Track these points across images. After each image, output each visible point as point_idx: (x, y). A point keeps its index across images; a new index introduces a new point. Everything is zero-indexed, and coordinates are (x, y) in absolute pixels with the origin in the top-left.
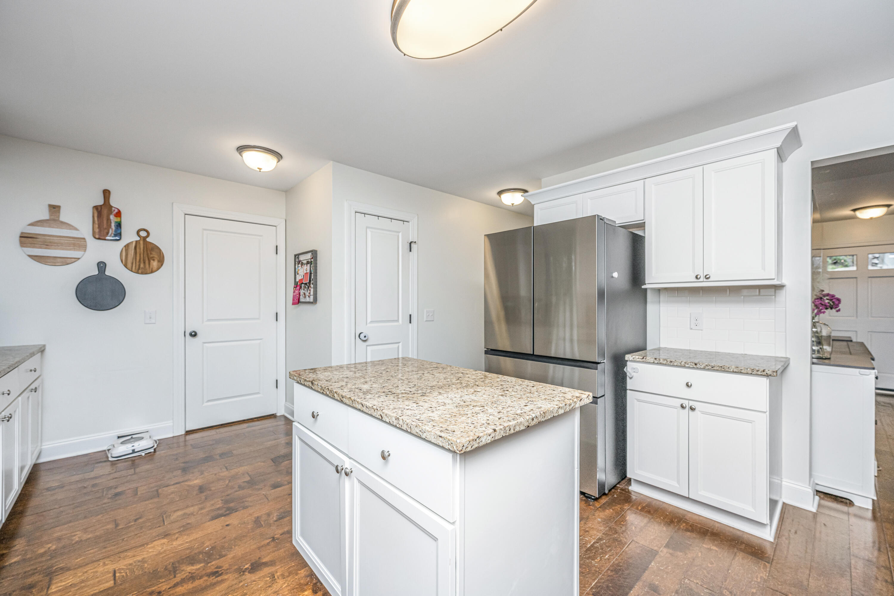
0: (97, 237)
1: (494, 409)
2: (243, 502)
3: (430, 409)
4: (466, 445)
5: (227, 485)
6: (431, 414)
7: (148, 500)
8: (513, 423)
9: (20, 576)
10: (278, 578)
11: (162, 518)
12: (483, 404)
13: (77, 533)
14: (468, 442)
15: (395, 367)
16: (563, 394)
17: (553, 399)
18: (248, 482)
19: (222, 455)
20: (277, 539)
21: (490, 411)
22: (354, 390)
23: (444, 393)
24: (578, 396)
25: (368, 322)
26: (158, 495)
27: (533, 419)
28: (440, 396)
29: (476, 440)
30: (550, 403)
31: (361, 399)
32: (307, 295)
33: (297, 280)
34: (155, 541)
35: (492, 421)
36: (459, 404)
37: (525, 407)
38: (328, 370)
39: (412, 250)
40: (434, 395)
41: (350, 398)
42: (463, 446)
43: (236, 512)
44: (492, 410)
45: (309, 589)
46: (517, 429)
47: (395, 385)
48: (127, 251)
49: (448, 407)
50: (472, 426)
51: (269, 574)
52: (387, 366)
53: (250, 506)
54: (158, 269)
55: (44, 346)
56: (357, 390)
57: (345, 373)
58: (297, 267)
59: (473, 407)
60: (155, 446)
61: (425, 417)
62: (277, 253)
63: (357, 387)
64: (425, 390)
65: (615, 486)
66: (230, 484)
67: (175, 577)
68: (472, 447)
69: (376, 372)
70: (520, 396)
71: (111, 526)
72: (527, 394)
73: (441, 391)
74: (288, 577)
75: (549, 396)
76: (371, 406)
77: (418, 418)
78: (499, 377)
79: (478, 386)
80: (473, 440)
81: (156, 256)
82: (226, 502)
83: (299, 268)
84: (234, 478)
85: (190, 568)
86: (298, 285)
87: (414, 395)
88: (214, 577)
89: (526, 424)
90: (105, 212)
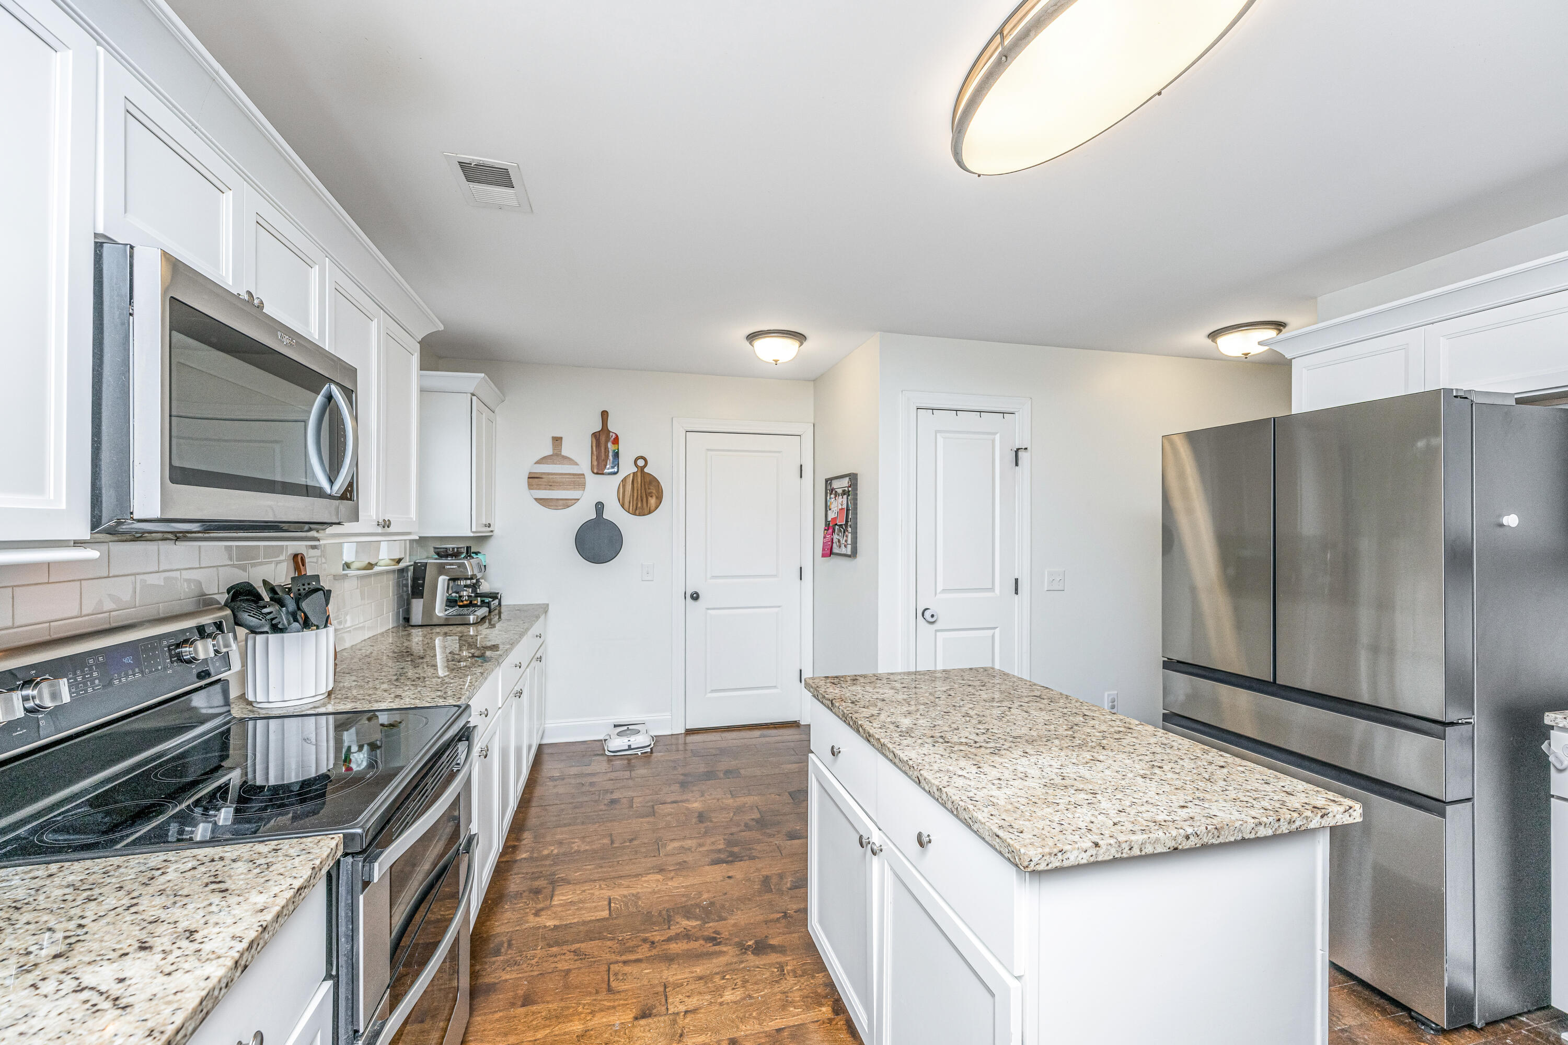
0: (595, 471)
1: (1114, 801)
2: (750, 849)
3: (996, 782)
4: (1035, 860)
5: (731, 820)
6: (995, 792)
7: (643, 817)
8: (1139, 837)
9: (528, 876)
10: (788, 973)
11: (658, 844)
12: (1096, 788)
13: (576, 840)
14: (1041, 856)
15: (964, 687)
16: (1284, 794)
17: (1254, 802)
18: (757, 821)
19: (727, 773)
20: (789, 917)
21: (1105, 804)
22: (887, 726)
23: (1032, 753)
24: (1319, 806)
25: (939, 590)
26: (653, 814)
27: (1187, 838)
28: (1024, 760)
29: (1056, 855)
30: (1241, 809)
31: (894, 745)
32: (843, 545)
33: (829, 519)
34: (650, 873)
35: (1099, 826)
36: (1052, 782)
37: (1179, 810)
38: (858, 682)
39: (1020, 462)
40: (1014, 757)
41: (879, 739)
42: (1031, 860)
43: (741, 861)
44: (1109, 805)
45: (828, 1005)
46: (1149, 850)
47: (954, 726)
48: (624, 486)
49: (1030, 783)
50: (1058, 828)
51: (777, 963)
52: (952, 684)
53: (758, 858)
54: (657, 508)
55: (548, 605)
56: (892, 727)
57: (881, 691)
58: (828, 498)
59: (1074, 792)
60: (652, 746)
61: (983, 795)
62: (801, 477)
63: (893, 720)
64: (1002, 742)
65: (1512, 1017)
66: (735, 818)
67: (669, 928)
68: (1048, 865)
69: (931, 694)
70: (1182, 784)
71: (606, 841)
72: (1200, 783)
73: (1029, 749)
74: (801, 976)
75: (1248, 794)
76: (905, 759)
77: (971, 794)
78: (1156, 733)
79: (1103, 748)
80: (1050, 854)
81: (654, 491)
82: (729, 843)
83: (832, 500)
84: (739, 810)
85: (685, 923)
86: (830, 527)
87: (979, 750)
88: (711, 944)
89: (1173, 844)
90: (603, 439)
